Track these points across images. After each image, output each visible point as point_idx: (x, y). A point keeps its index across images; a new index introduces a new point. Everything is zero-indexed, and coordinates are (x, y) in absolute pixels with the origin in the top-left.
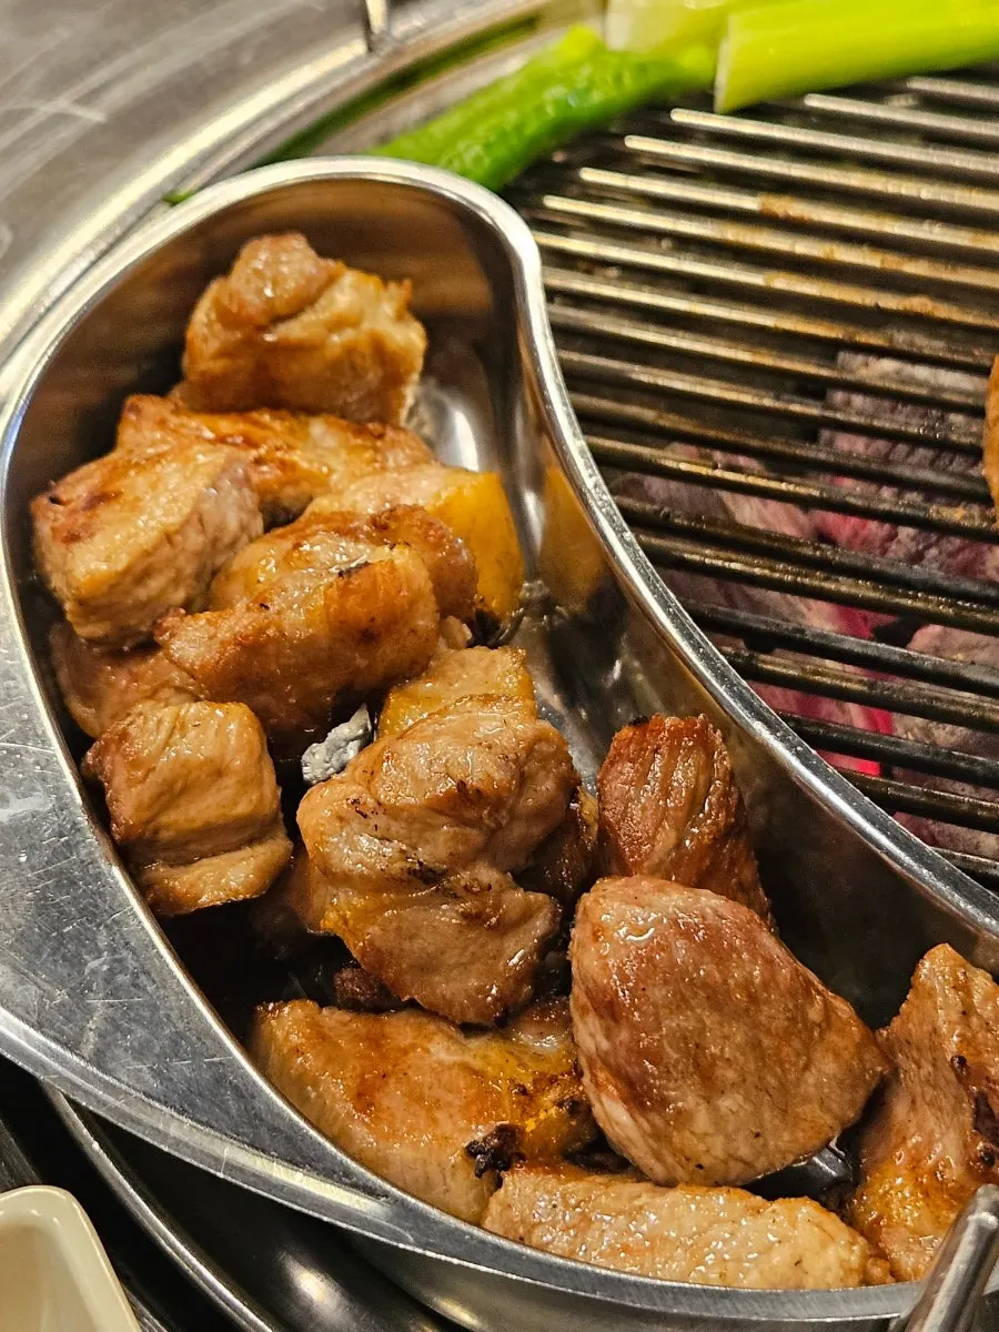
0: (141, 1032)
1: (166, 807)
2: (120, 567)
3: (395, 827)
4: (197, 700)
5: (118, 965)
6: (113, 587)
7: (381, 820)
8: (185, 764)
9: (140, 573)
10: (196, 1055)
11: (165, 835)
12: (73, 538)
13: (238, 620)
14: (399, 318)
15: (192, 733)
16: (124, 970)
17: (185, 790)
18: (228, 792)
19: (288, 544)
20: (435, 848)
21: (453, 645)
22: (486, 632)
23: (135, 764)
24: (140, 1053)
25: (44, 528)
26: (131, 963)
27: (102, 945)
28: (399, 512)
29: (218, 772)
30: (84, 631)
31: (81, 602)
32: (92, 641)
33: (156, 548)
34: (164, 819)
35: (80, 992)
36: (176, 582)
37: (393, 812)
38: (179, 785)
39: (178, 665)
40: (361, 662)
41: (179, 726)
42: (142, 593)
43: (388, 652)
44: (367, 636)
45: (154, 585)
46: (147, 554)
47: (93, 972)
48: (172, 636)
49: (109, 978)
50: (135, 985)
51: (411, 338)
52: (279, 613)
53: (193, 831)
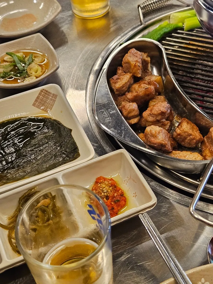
0: (128, 135)
1: (129, 114)
2: (121, 86)
3: (154, 116)
4: (130, 102)
5: (125, 128)
6: (120, 88)
7: (153, 115)
8: (131, 109)
9: (123, 87)
10: (134, 137)
11: (128, 117)
12: (115, 83)
13: (135, 94)
14: (147, 57)
15: (131, 106)
16: (126, 129)
17: (131, 112)
18: (135, 112)
19: (139, 85)
20: (159, 118)
21: (156, 95)
22: (160, 94)
23: (125, 110)
24: (128, 137)
25: (111, 82)
26: (126, 128)
27: (123, 126)
28: (151, 81)
29: (134, 110)
30: (116, 93)
31: (116, 90)
32: (117, 94)
33: (125, 84)
34: (128, 115)
35: (121, 131)
36: (126, 88)
37: (154, 114)
38: (130, 112)
39: (128, 98)
40: (147, 98)
41: (130, 105)
42: (123, 89)
43: (150, 97)
44: (148, 95)
45: (124, 88)
46: (124, 85)
47: (123, 129)
48: (127, 95)
49: (124, 129)
50: (127, 130)
51: (149, 59)
52: (139, 93)
53: (131, 116)
